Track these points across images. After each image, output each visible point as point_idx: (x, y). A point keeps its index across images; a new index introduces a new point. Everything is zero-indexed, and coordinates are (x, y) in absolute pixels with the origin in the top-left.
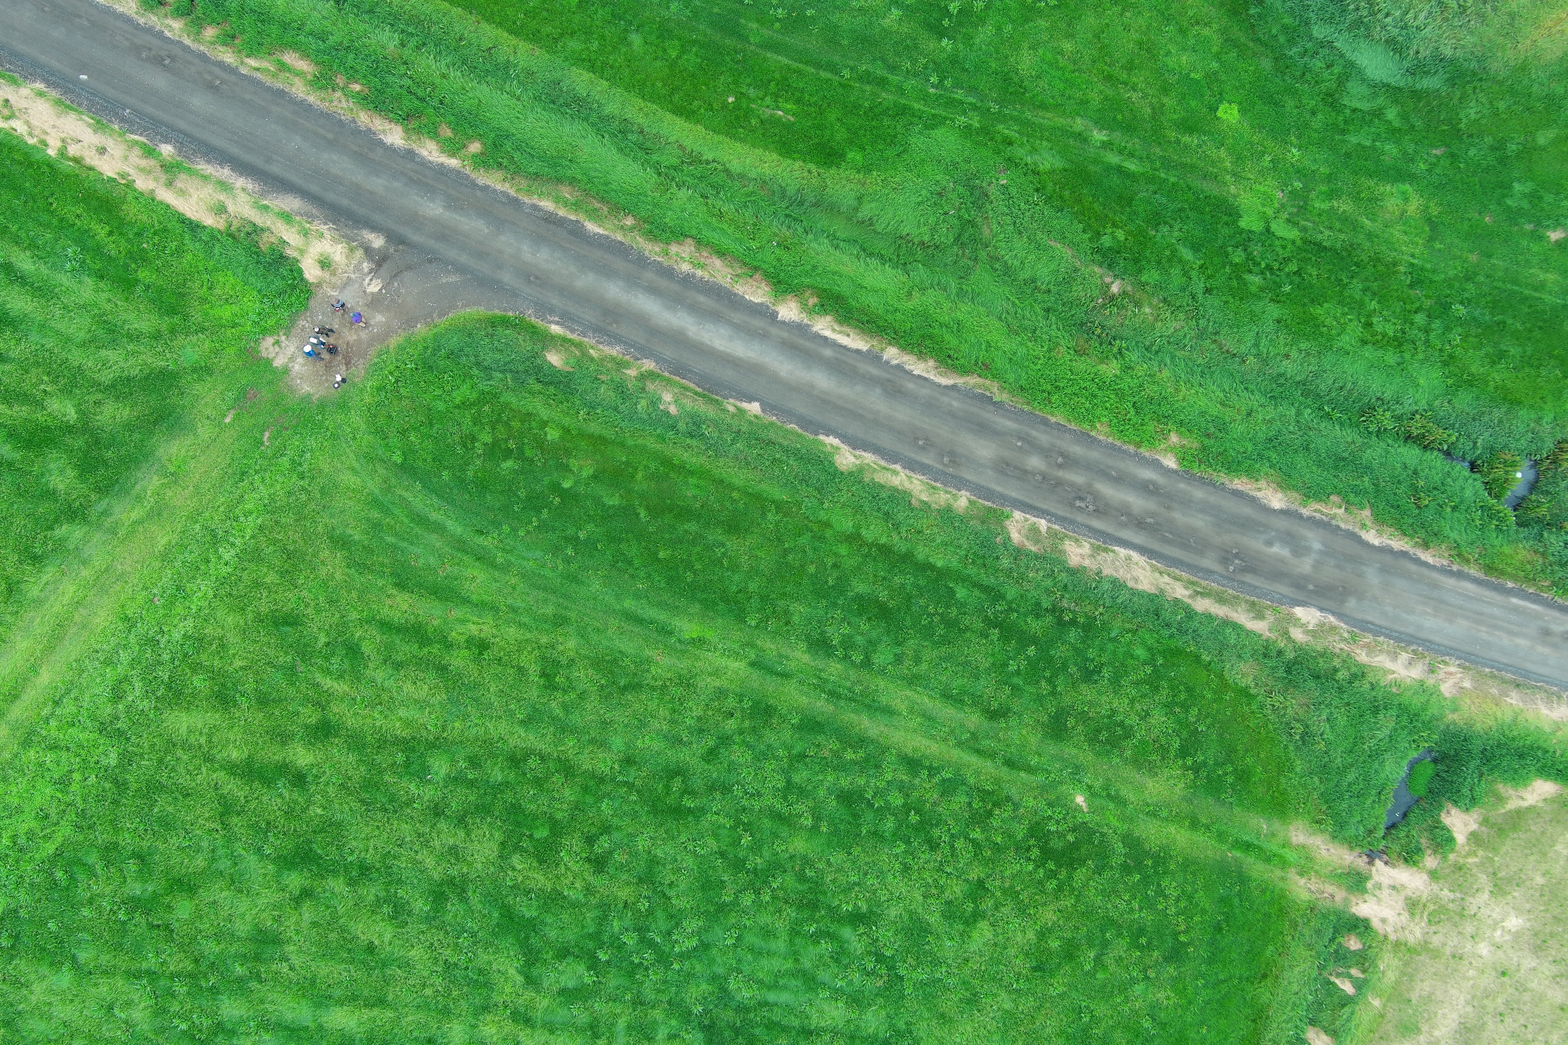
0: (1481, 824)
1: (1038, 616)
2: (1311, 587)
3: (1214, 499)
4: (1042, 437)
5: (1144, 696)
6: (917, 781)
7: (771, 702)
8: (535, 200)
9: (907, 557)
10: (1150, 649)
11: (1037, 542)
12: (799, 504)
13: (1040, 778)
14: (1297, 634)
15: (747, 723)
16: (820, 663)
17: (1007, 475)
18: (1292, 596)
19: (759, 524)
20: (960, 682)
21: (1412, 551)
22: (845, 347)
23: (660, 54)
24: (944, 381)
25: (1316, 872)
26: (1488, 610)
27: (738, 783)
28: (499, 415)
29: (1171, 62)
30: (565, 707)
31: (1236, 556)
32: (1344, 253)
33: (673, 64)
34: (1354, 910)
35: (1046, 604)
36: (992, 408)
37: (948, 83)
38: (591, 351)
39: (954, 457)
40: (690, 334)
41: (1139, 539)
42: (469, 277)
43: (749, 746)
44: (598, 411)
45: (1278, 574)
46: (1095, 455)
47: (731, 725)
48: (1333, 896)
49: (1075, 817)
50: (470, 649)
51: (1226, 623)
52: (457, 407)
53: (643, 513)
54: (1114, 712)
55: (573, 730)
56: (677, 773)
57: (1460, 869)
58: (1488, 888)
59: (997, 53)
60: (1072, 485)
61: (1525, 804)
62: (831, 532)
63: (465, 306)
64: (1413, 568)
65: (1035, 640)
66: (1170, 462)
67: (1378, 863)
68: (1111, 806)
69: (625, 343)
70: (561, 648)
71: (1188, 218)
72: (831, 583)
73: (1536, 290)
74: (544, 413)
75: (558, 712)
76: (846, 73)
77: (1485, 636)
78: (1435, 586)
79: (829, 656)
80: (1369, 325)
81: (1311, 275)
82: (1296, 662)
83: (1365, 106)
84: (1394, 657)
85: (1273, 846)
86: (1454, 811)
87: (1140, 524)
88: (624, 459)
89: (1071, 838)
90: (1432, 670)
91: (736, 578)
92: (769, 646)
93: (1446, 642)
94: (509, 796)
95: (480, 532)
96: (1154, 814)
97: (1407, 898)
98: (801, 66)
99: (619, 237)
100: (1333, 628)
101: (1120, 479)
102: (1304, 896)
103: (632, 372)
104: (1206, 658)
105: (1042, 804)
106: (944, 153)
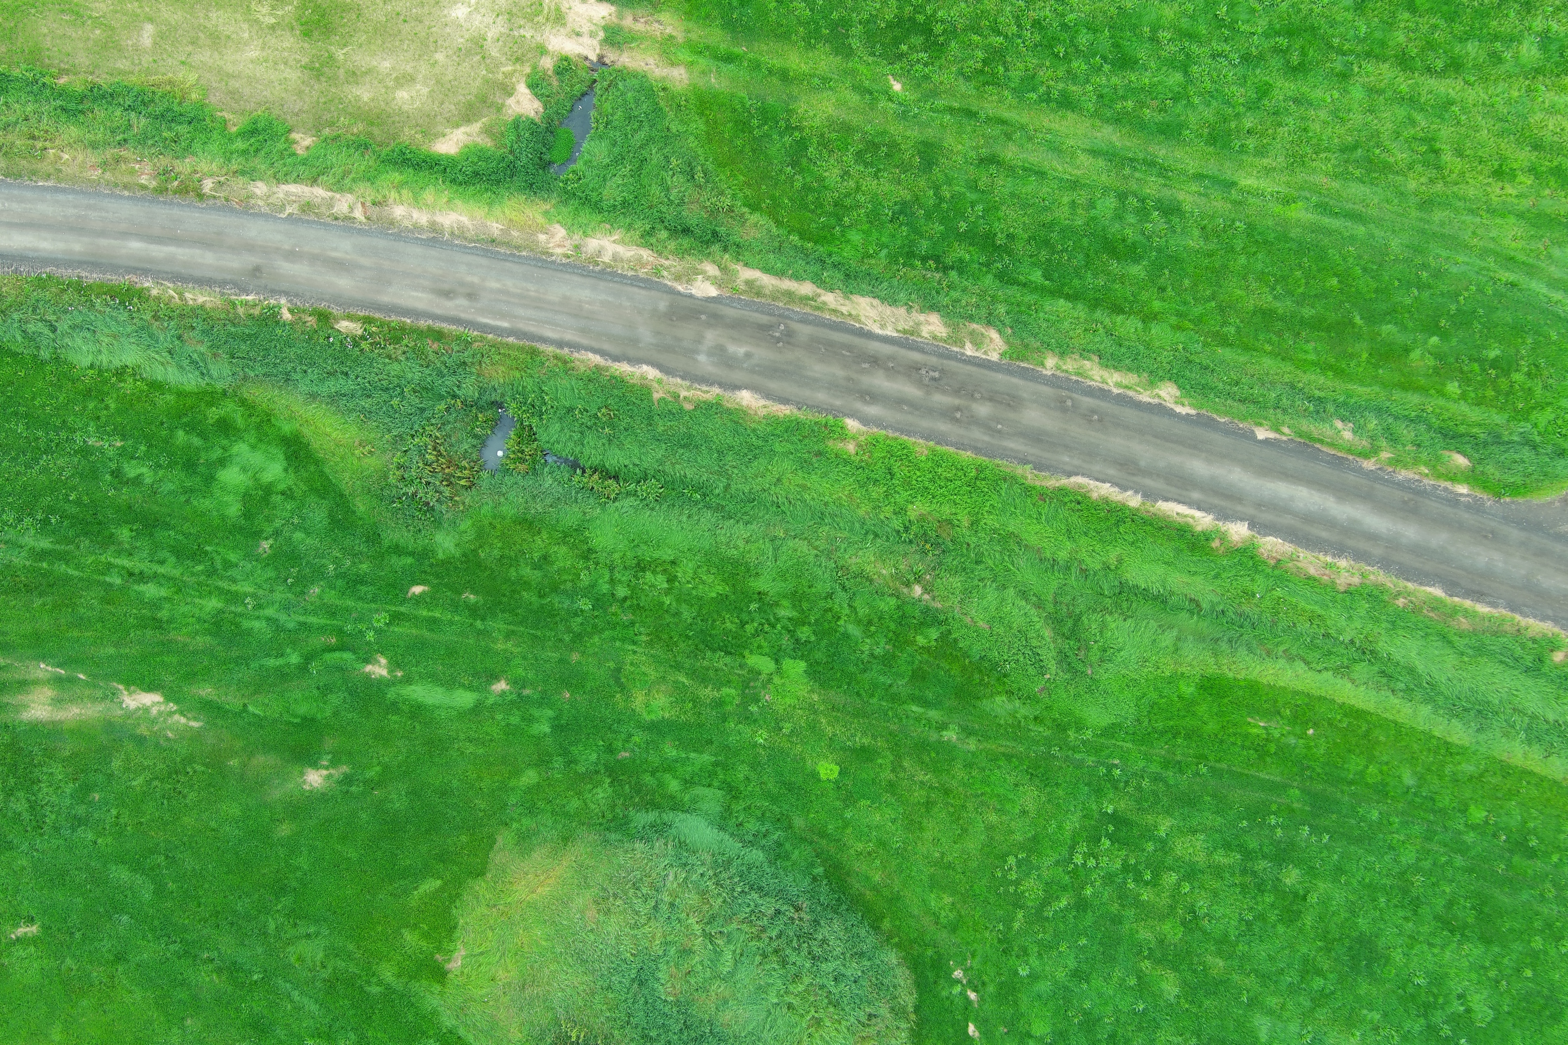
0: (503, 105)
1: (961, 260)
2: (703, 317)
3: (806, 393)
4: (978, 435)
5: (847, 196)
6: (1061, 86)
7: (1211, 149)
8: (1495, 612)
9: (1095, 304)
10: (848, 241)
11: (972, 333)
12: (1205, 345)
13: (940, 103)
14: (711, 269)
15: (1233, 125)
16: (1167, 193)
17: (1008, 395)
18: (721, 307)
19: (1242, 322)
20: (1029, 189)
21: (609, 363)
22: (1179, 502)
23: (1385, 768)
24: (1079, 480)
25: (657, 42)
26: (530, 313)
27: (1235, 66)
28: (1507, 401)
29: (890, 813)
30: (1413, 123)
31: (778, 340)
32: (702, 646)
33: (1371, 759)
34: (613, 9)
35: (953, 274)
36: (1030, 458)
37: (1103, 770)
38: (1427, 471)
39: (1061, 406)
40: (1332, 499)
41: (874, 347)
42: (1551, 531)
43: (1228, 103)
44: (1413, 414)
45: (737, 326)
46: (926, 424)
47: (1248, 123)
48: (635, 19)
49: (901, 68)
50: (1511, 169)
51: (780, 274)
52: (1549, 404)
53: (1358, 320)
54: (876, 176)
55: (1401, 99)
56: (1294, 69)
57: (518, 59)
58: (488, 43)
59: (1058, 805)
60: (944, 392)
61: (462, 129)
62: (1171, 321)
63: (1551, 503)
64: (606, 347)
65: (961, 237)
66: (852, 424)
67: (593, 57)
68: (867, 83)
69: (1393, 483)
70: (1423, 180)
71: (857, 665)
72: (1166, 272)
73: (513, 631)
74: (1464, 408)
75: (1419, 117)
76: (1204, 770)
77: (531, 287)
78: (583, 331)
79: (1159, 200)
80: (671, 580)
81: (732, 622)
82: (708, 243)
83: (699, 791)
84: (615, 258)
85: (703, 62)
86: (532, 114)
87: (875, 361)
88: (1380, 371)
89: (904, 48)
90: (577, 248)
91: (1260, 266)
92: (1219, 204)
93: (567, 276)
94: (1458, 28)
95: (1513, 285)
96: (825, 80)
97: (564, 25)
98: (1246, 772)
99: (1410, 585)
100: (678, 278)
101: (899, 402)
102: (665, 17)
103: (1385, 455)
104: (794, 238)
105: (935, 78)
106: (1101, 700)
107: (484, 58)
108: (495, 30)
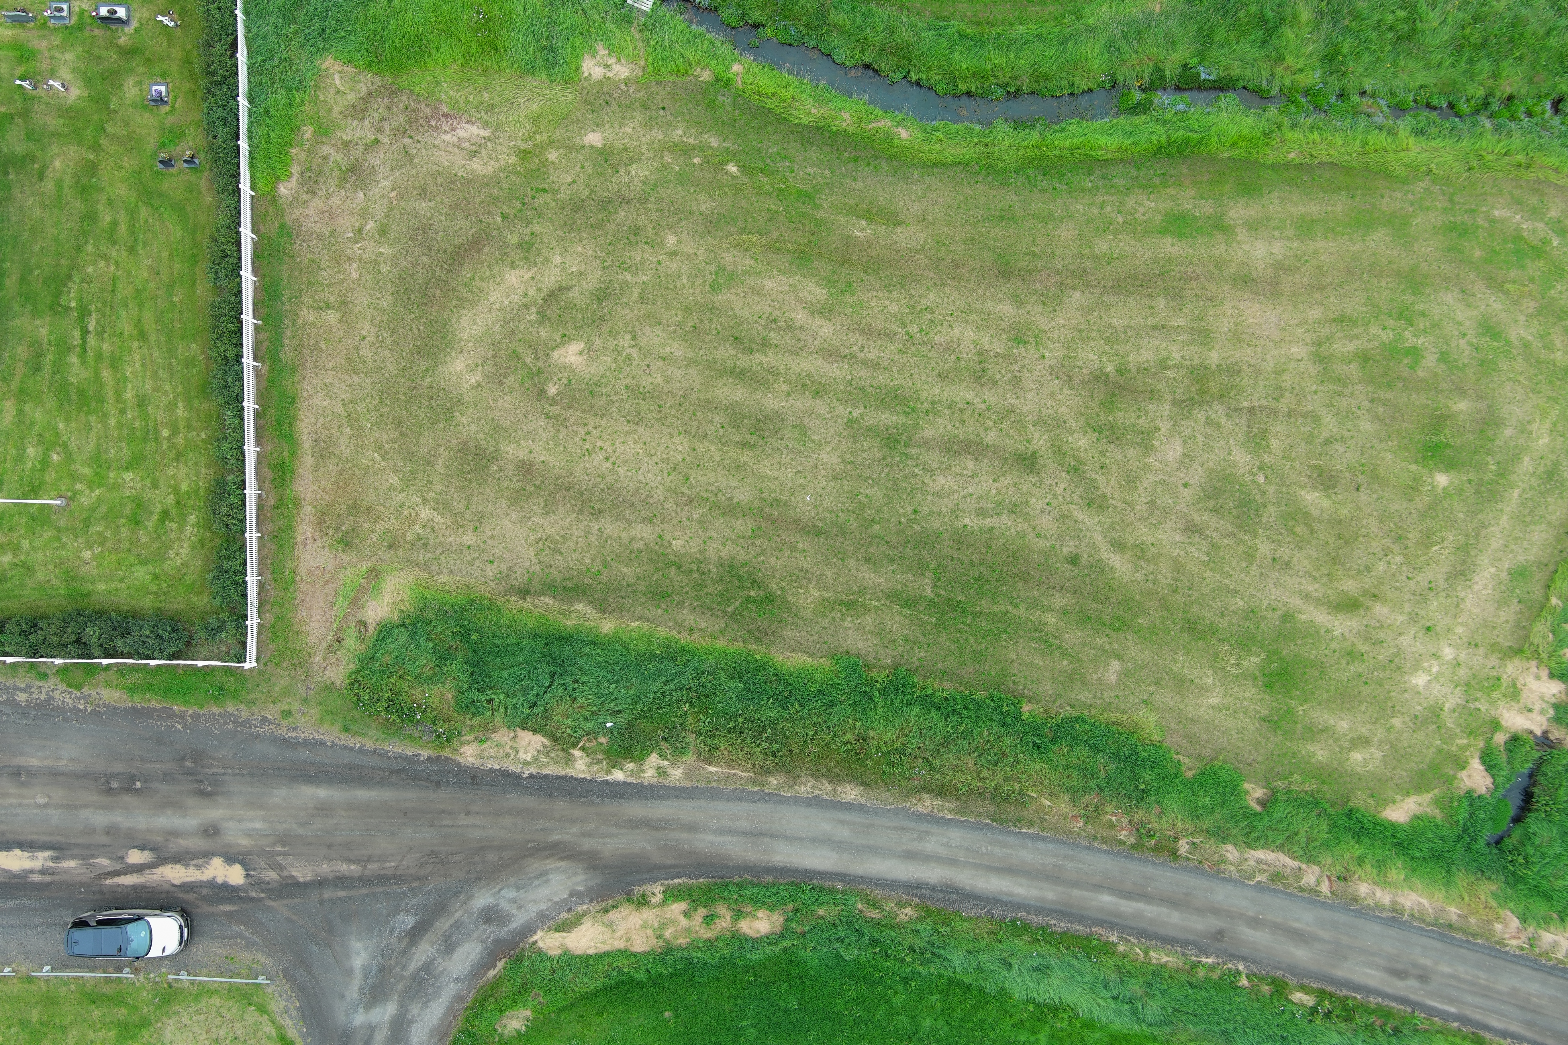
0: (1454, 777)
34: (1563, 686)
57: (1472, 733)
58: (1445, 714)
61: (1413, 799)
67: (1538, 732)
86: (1483, 790)
90: (1532, 940)
97: (1518, 701)
107: (1439, 727)
108: (1452, 700)
